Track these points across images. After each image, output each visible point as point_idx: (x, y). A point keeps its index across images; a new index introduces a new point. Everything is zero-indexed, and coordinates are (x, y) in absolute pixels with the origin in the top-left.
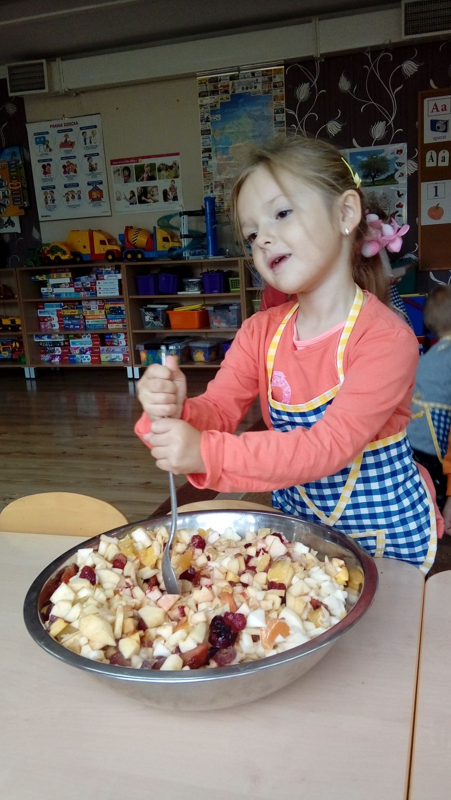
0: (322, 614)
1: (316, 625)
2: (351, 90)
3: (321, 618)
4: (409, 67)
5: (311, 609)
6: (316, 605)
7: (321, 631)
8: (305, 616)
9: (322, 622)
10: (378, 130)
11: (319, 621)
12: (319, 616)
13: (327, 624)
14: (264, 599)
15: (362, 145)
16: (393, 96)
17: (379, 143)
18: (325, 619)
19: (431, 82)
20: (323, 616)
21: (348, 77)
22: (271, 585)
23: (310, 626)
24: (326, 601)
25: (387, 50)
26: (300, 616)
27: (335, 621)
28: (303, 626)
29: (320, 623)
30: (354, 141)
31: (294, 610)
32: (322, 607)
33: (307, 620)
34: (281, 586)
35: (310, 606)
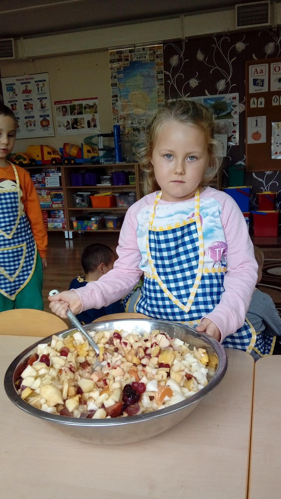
0: (192, 383)
1: (189, 389)
2: (205, 60)
3: (192, 385)
4: (240, 46)
5: (186, 380)
6: (189, 377)
7: (192, 393)
8: (182, 384)
9: (193, 388)
10: (221, 85)
11: (191, 387)
12: (191, 384)
13: (196, 389)
14: (157, 374)
15: (211, 94)
16: (230, 64)
17: (221, 93)
18: (195, 386)
19: (254, 56)
20: (194, 384)
21: (202, 52)
22: (161, 365)
23: (185, 390)
24: (195, 375)
25: (226, 35)
26: (179, 384)
27: (201, 387)
28: (181, 390)
29: (192, 389)
30: (206, 91)
31: (175, 381)
32: (193, 378)
33: (183, 386)
34: (167, 366)
35: (185, 378)
